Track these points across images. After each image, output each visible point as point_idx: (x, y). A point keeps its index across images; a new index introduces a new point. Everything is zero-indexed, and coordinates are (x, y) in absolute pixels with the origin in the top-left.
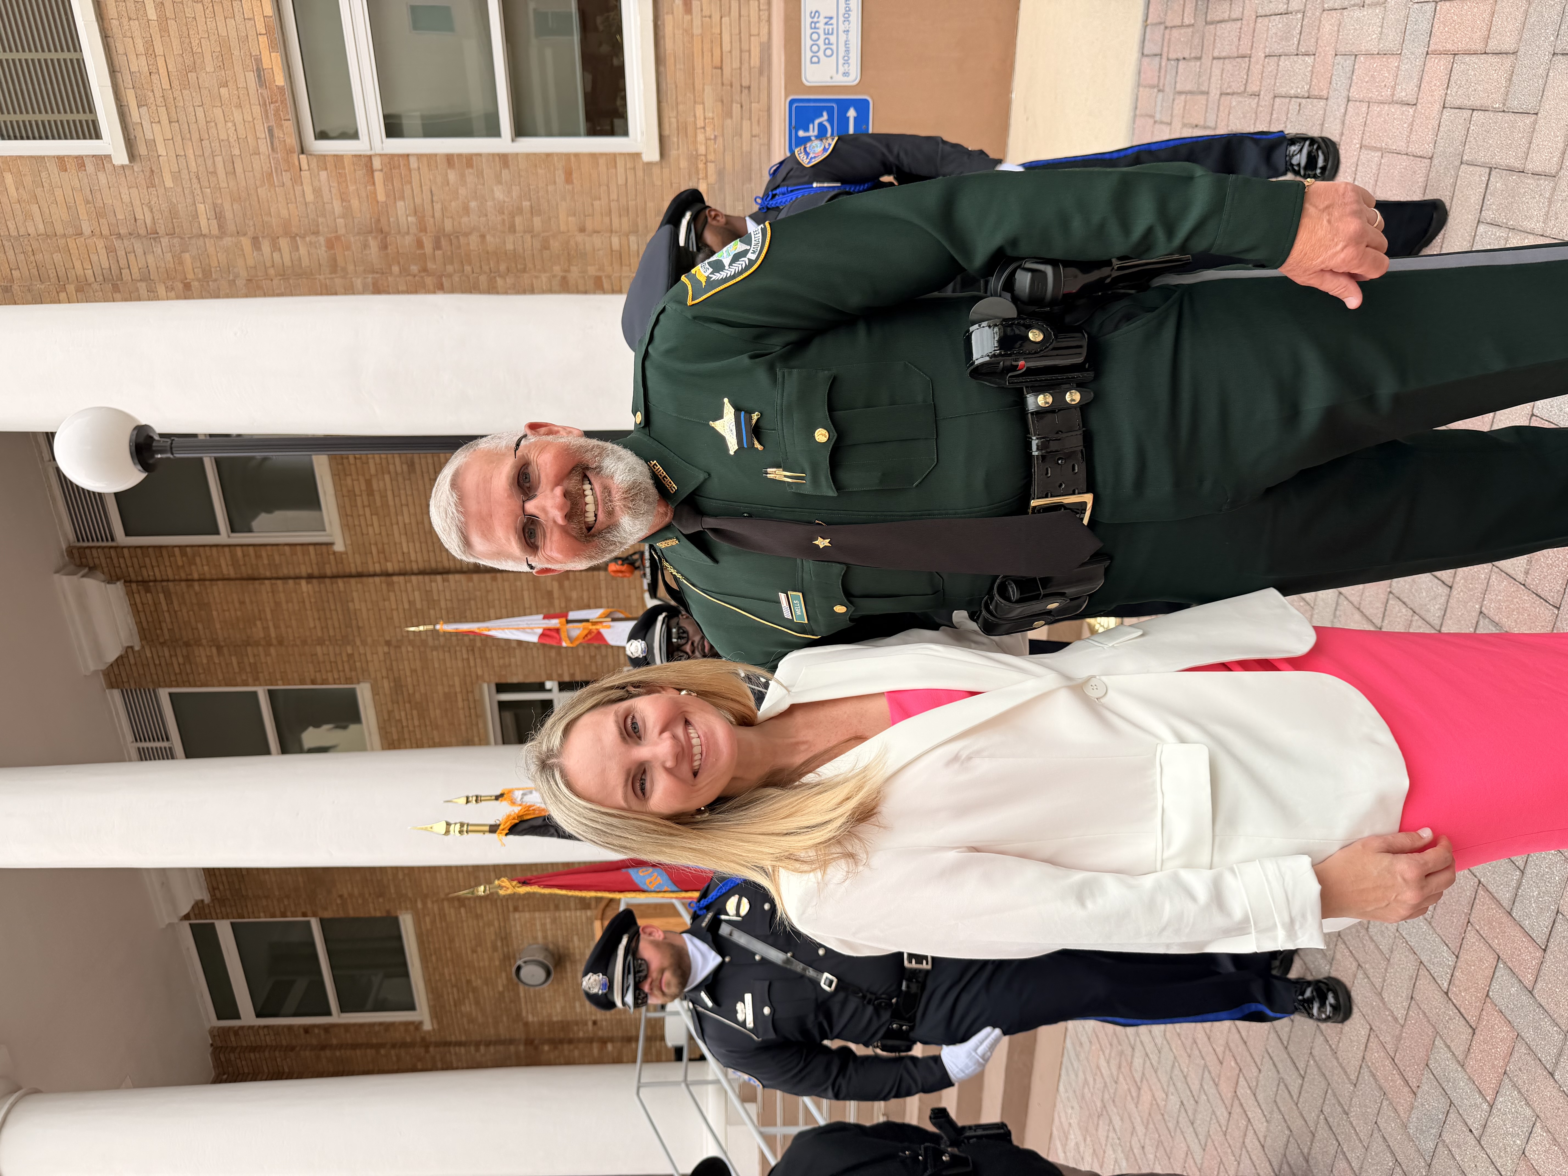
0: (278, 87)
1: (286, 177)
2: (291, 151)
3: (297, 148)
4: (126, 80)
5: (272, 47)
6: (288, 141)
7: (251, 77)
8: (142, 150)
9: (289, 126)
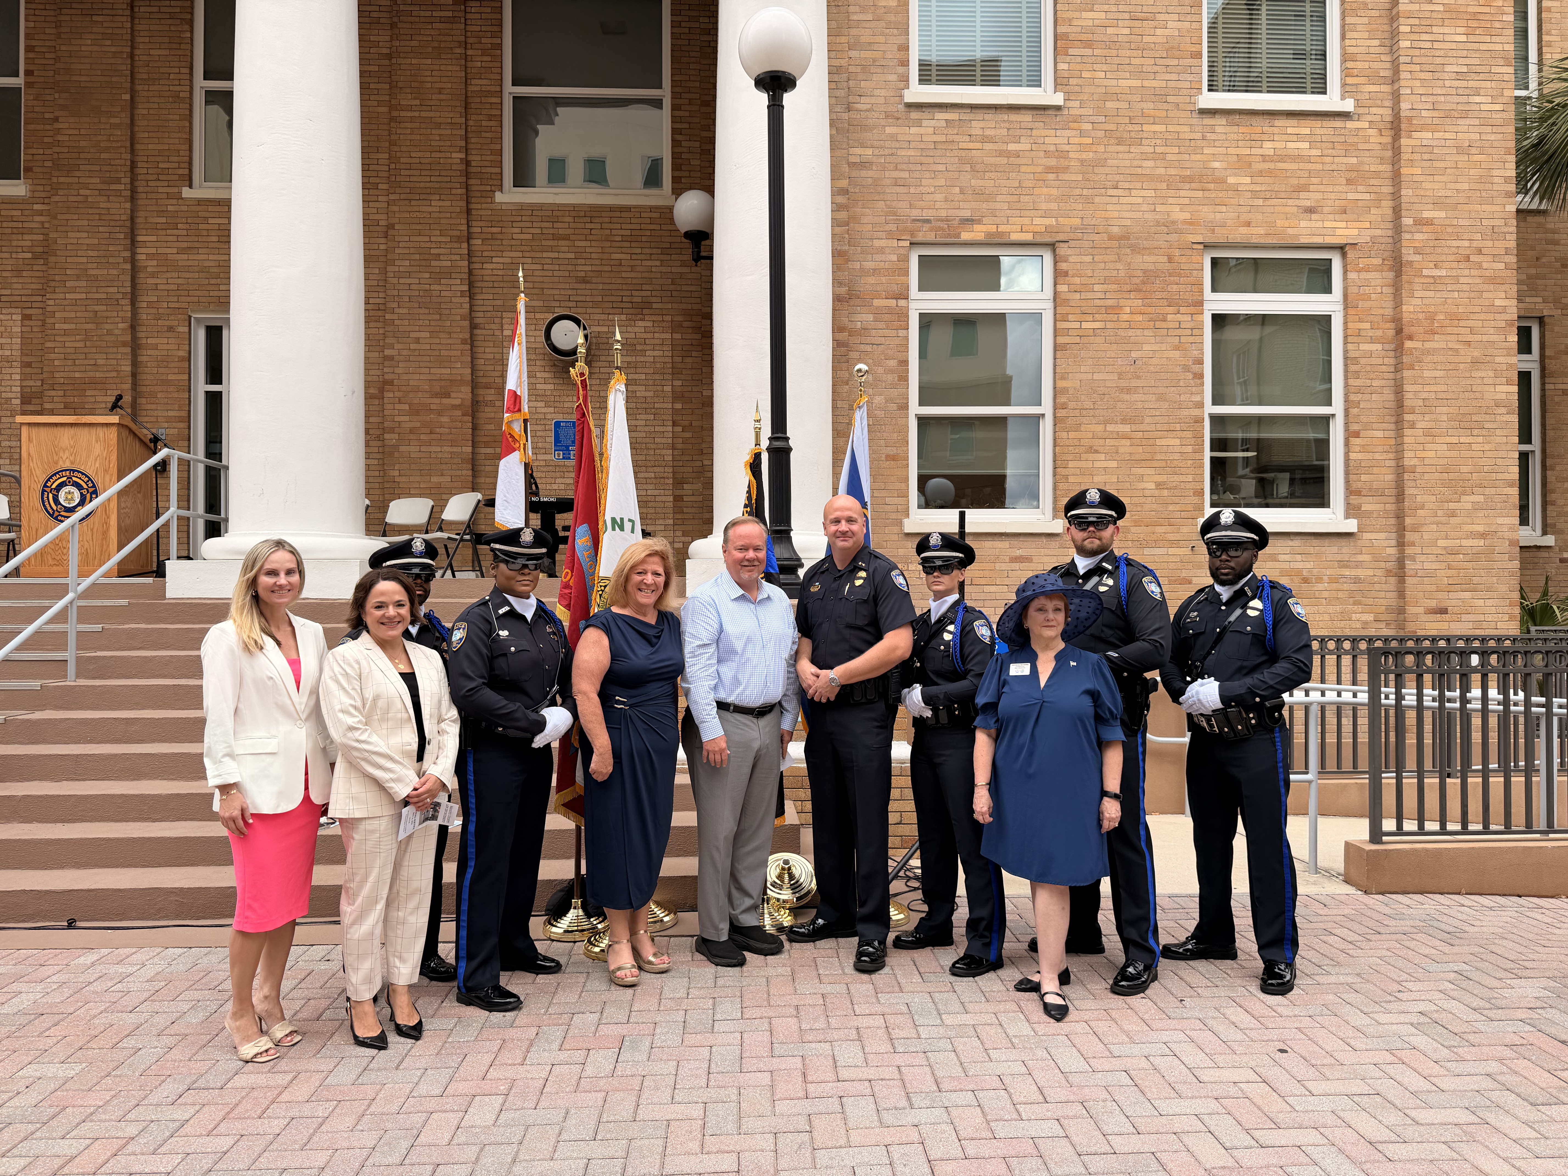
0: (959, 234)
1: (892, 227)
2: (912, 235)
3: (914, 240)
4: (966, 116)
5: (989, 234)
6: (921, 234)
7: (967, 214)
8: (914, 115)
9: (931, 237)
